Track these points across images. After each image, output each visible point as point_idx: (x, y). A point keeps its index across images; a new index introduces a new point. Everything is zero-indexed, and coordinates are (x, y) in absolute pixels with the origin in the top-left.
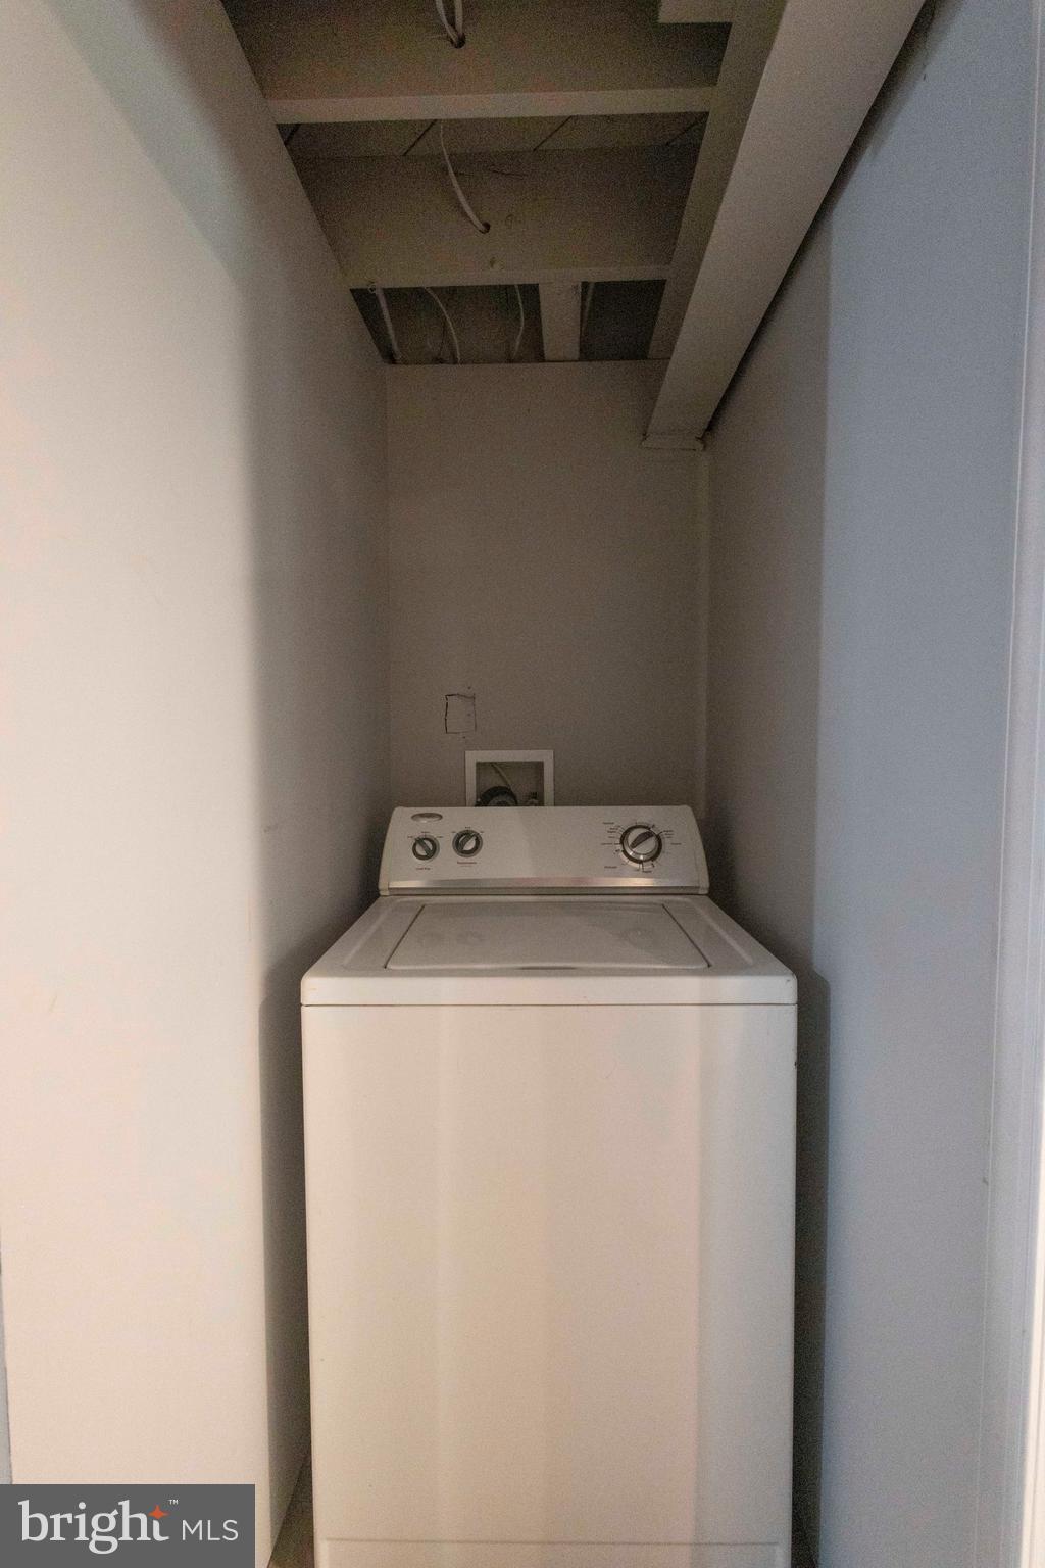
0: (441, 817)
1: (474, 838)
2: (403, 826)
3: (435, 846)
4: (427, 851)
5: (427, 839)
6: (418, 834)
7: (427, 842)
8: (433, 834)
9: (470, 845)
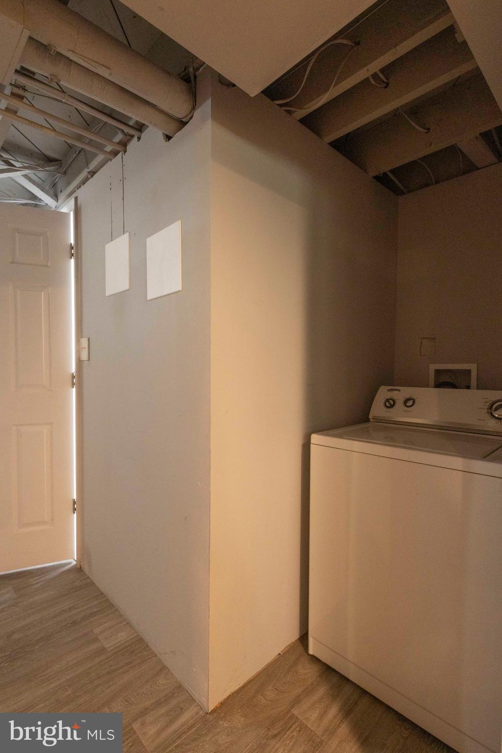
0: (399, 390)
1: (412, 400)
2: (383, 393)
3: (394, 402)
4: (390, 404)
5: (391, 399)
6: (389, 397)
7: (391, 401)
8: (395, 398)
9: (410, 403)
